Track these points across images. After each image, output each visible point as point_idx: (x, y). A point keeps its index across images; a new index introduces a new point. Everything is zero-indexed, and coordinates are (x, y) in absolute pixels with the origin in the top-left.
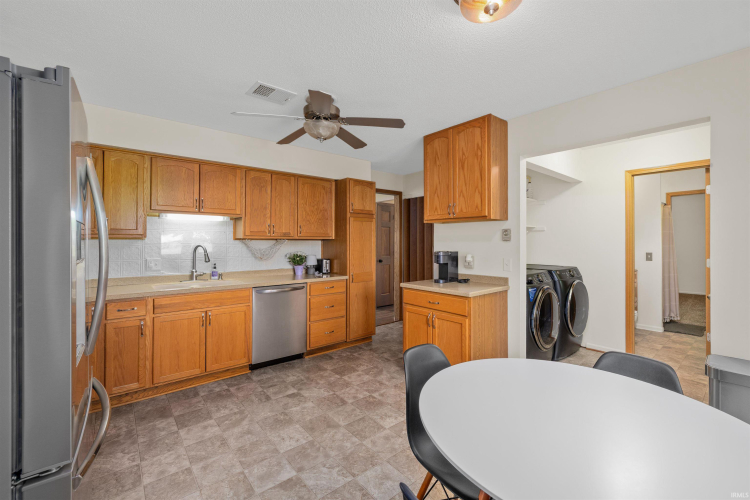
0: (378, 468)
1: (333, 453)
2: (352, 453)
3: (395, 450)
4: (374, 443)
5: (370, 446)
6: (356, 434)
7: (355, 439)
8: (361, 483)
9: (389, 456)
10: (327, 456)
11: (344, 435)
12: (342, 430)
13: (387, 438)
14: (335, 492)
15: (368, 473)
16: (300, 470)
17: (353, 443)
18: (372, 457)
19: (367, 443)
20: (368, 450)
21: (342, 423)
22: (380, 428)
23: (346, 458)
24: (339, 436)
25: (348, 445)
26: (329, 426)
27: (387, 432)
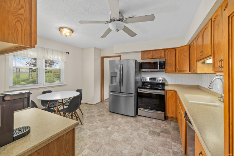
0: (87, 135)
1: (102, 135)
2: (96, 137)
3: (83, 141)
4: (90, 142)
5: (92, 140)
6: (97, 143)
7: (97, 141)
8: (91, 131)
9: (85, 139)
10: (103, 134)
11: (102, 142)
12: (103, 143)
13: (86, 144)
14: (96, 129)
15: (90, 133)
16: (107, 130)
17: (97, 140)
18: (90, 137)
19: (92, 141)
20: (92, 139)
21: (105, 146)
22: (89, 148)
23: (97, 135)
24: (103, 141)
25: (98, 139)
26: (109, 143)
27: (86, 147)
